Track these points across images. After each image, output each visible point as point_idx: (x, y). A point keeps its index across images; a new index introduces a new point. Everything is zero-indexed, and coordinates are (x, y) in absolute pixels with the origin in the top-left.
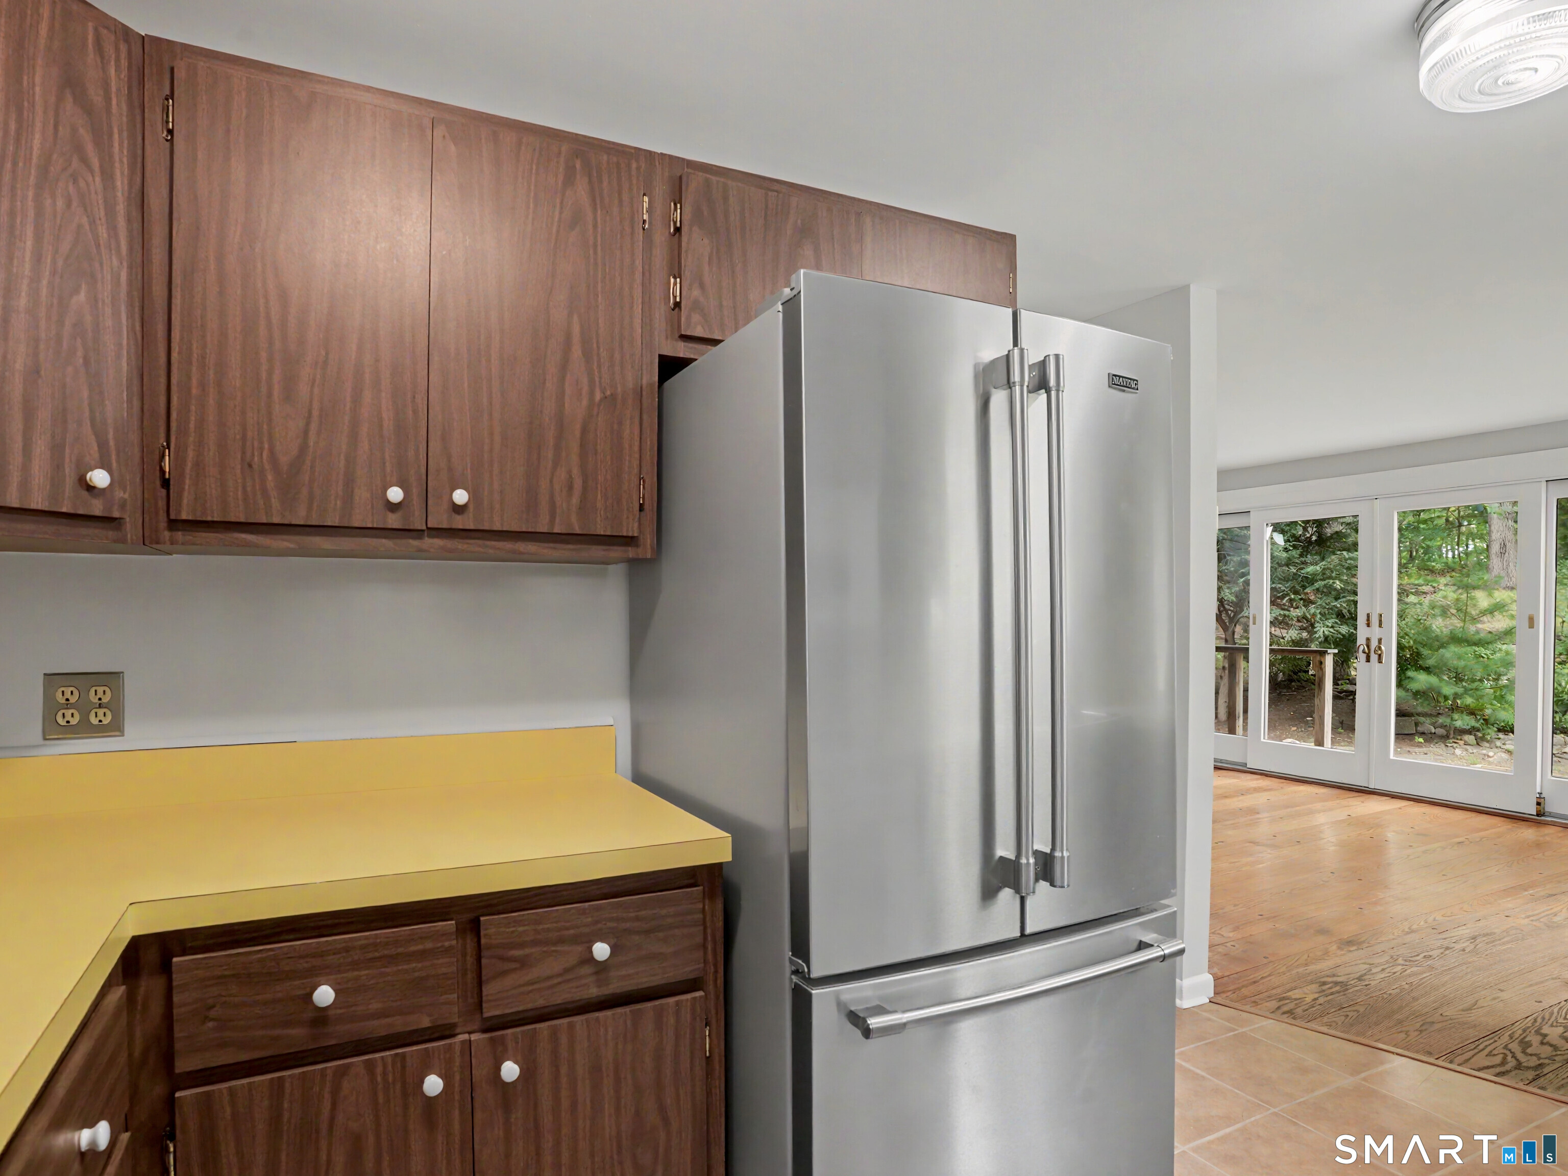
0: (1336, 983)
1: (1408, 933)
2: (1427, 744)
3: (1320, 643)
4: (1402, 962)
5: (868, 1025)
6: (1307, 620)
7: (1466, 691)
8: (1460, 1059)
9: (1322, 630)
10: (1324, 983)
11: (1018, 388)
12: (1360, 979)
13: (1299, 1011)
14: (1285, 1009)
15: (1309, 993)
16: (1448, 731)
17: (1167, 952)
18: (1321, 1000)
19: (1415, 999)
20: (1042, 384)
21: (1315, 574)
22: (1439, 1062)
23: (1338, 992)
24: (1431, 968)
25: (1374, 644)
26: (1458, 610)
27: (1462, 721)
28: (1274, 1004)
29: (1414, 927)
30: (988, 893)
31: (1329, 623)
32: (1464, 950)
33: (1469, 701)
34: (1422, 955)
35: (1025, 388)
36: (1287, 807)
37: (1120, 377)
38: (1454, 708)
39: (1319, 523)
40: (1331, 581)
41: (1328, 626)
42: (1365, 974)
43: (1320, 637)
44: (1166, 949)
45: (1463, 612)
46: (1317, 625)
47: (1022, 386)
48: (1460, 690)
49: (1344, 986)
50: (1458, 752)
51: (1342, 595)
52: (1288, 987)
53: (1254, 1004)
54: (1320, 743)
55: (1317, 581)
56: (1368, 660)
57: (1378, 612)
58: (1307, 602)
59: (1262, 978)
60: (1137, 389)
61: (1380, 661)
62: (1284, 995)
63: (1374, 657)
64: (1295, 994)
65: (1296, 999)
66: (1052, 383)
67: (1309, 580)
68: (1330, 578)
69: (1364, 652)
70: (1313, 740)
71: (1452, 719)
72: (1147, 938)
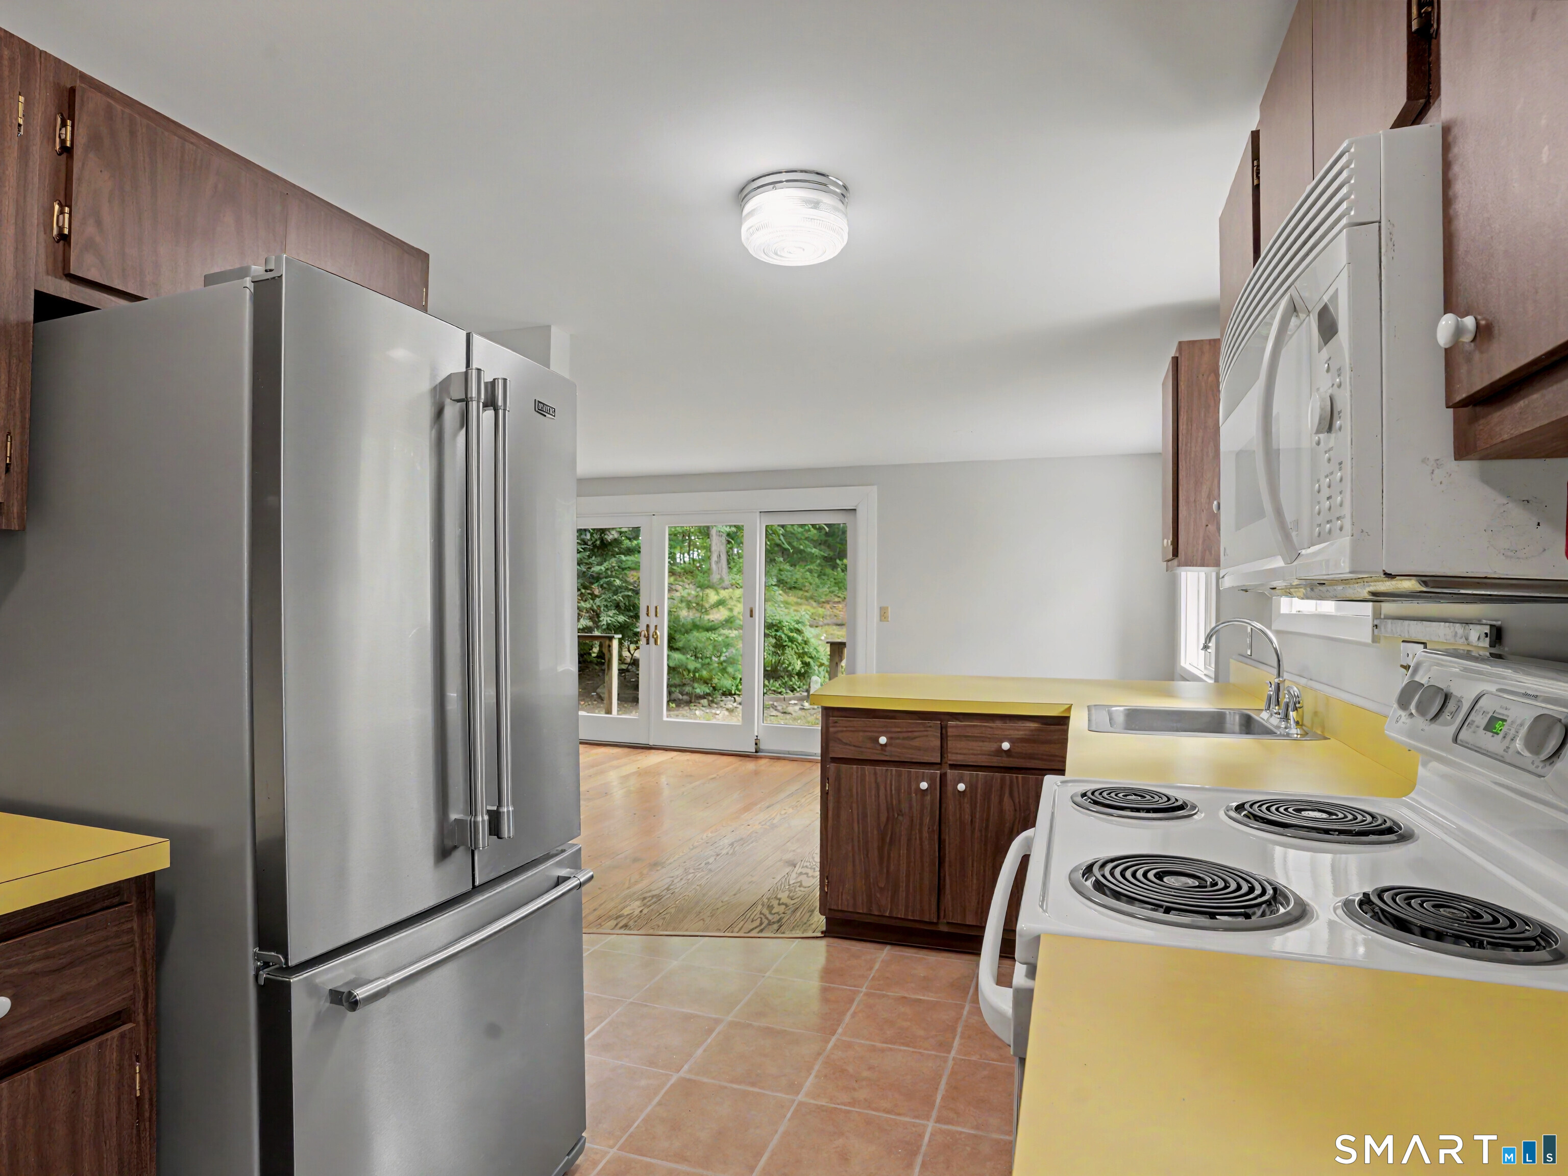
0: (653, 897)
1: (692, 849)
2: (677, 708)
3: (605, 629)
4: (693, 871)
5: (355, 996)
6: (593, 611)
7: (703, 665)
8: (736, 929)
9: (605, 619)
10: (644, 898)
11: (475, 404)
12: (668, 889)
13: (631, 923)
14: (621, 925)
15: (635, 907)
16: (691, 698)
17: (582, 880)
18: (645, 911)
19: (704, 895)
20: (491, 403)
21: (599, 574)
22: (726, 934)
23: (655, 903)
24: (710, 870)
25: (652, 629)
26: (698, 604)
27: (700, 689)
28: (613, 923)
29: (696, 844)
30: (443, 853)
31: (611, 613)
32: (727, 853)
33: (705, 673)
34: (704, 863)
35: (481, 405)
36: (593, 766)
37: (544, 404)
38: (694, 679)
39: (602, 531)
40: (612, 579)
41: (610, 616)
42: (670, 886)
43: (604, 624)
44: (582, 877)
45: (700, 607)
46: (602, 615)
47: (478, 402)
48: (698, 666)
49: (659, 897)
50: (697, 712)
51: (620, 591)
52: (620, 907)
53: (599, 926)
54: (609, 711)
55: (601, 579)
56: (648, 643)
57: (655, 605)
58: (594, 597)
59: (601, 905)
60: (554, 416)
61: (656, 643)
62: (618, 914)
63: (652, 640)
64: (626, 912)
65: (628, 915)
66: (500, 402)
67: (596, 578)
68: (611, 576)
69: (645, 636)
70: (604, 710)
71: (693, 688)
72: (563, 872)
